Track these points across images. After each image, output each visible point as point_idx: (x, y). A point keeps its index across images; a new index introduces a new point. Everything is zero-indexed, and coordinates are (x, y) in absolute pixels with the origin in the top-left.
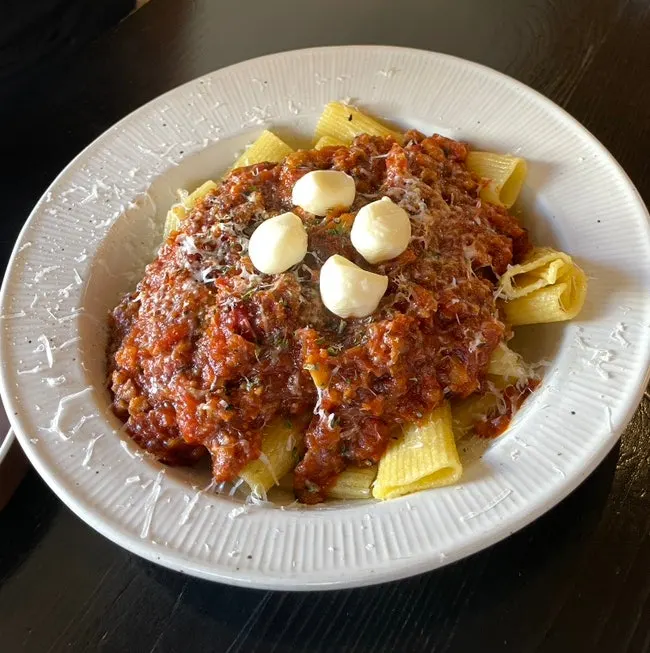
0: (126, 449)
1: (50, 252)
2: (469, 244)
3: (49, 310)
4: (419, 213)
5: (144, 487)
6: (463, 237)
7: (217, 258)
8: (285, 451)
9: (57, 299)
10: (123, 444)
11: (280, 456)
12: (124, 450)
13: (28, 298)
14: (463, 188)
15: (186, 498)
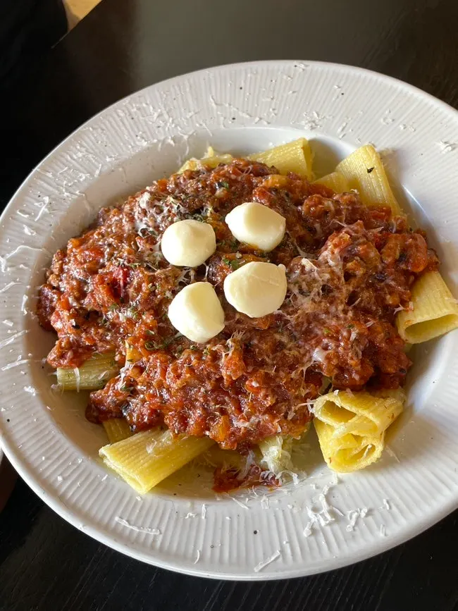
0: (23, 304)
1: (97, 142)
2: (326, 348)
3: (65, 182)
4: (306, 296)
5: (9, 332)
6: (325, 341)
7: (156, 222)
8: (96, 377)
9: (74, 179)
10: (25, 298)
11: (91, 378)
12: (22, 302)
13: (61, 165)
14: (380, 301)
15: (20, 357)
